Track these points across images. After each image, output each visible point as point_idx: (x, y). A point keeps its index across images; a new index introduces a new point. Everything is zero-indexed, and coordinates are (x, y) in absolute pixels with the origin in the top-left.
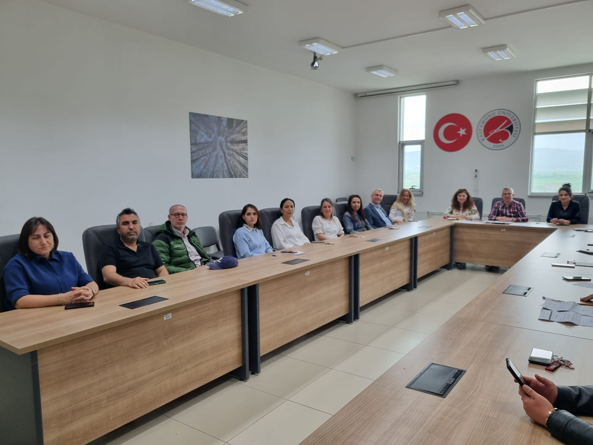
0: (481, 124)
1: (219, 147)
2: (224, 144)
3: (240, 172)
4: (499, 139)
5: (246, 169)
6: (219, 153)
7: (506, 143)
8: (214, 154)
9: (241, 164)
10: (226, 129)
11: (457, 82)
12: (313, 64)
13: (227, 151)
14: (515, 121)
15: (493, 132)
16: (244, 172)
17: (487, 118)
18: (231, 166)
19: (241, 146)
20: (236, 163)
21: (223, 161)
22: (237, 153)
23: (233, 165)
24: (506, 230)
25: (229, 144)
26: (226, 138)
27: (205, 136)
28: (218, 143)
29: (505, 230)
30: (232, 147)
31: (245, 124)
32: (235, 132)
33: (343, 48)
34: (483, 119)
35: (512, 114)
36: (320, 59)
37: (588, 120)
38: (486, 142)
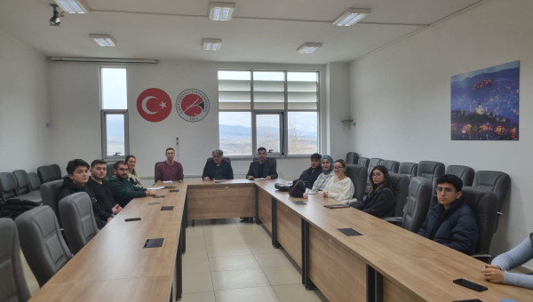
0: (178, 100)
4: (194, 113)
7: (199, 116)
11: (157, 62)
12: (53, 19)
14: (205, 100)
15: (189, 107)
17: (183, 95)
33: (92, 10)
34: (180, 96)
35: (203, 93)
36: (62, 16)
37: (252, 103)
38: (184, 115)
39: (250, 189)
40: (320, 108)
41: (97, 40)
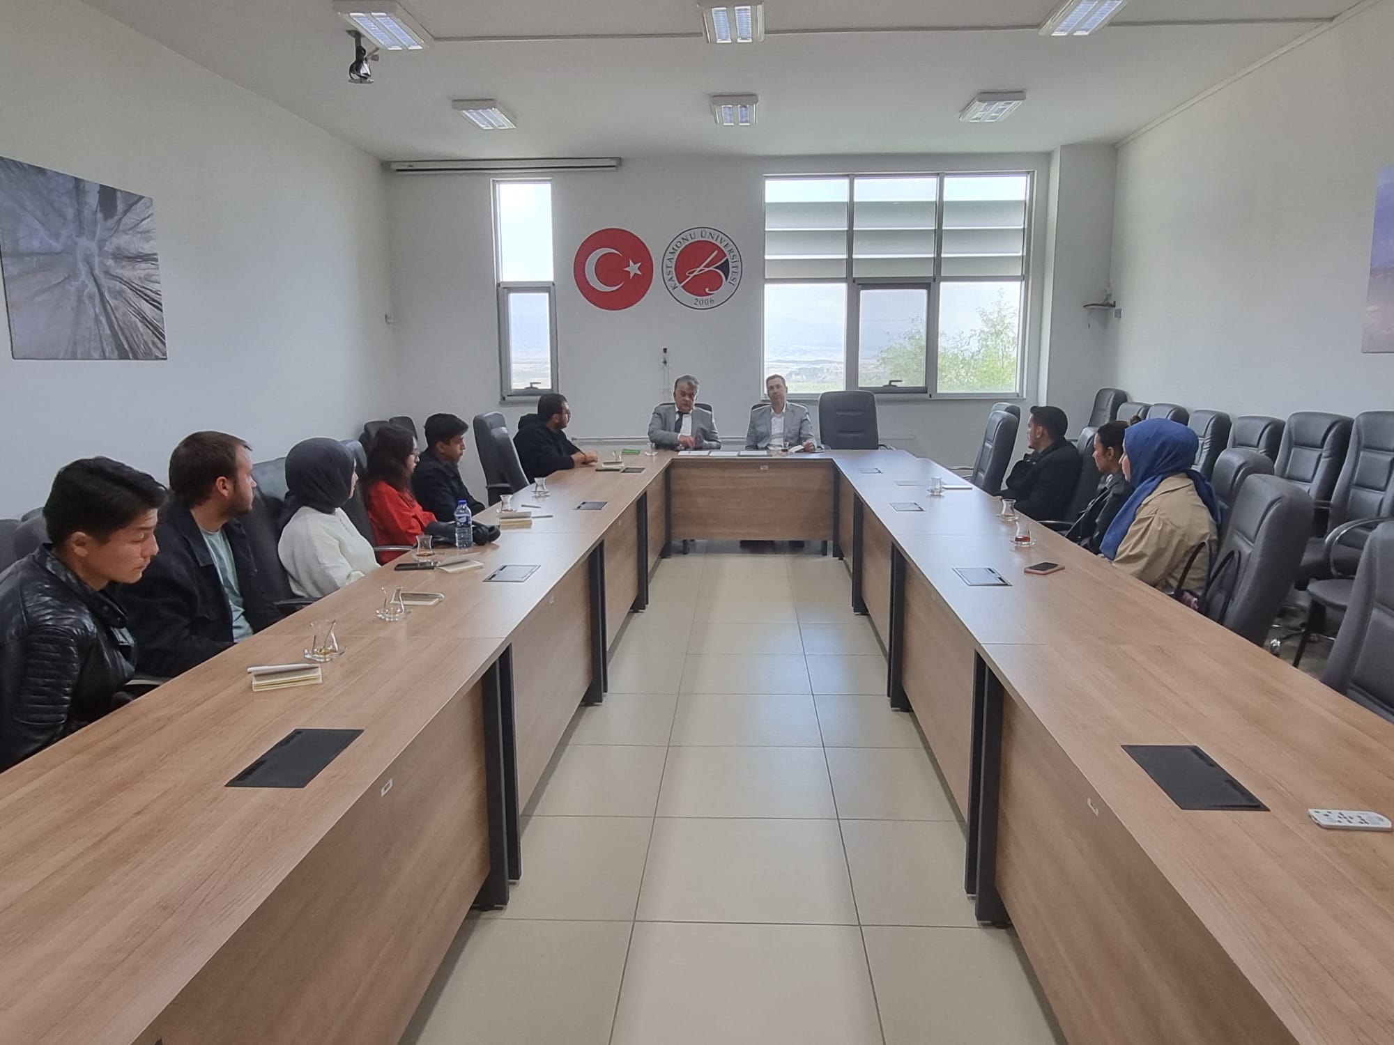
0: (668, 256)
1: (83, 269)
2: (96, 260)
3: (146, 343)
4: (706, 287)
5: (159, 334)
6: (84, 285)
7: (717, 295)
8: (72, 289)
9: (144, 319)
10: (100, 215)
11: (619, 162)
12: (356, 67)
13: (103, 280)
14: (732, 254)
15: (693, 272)
16: (154, 343)
17: (680, 242)
18: (119, 326)
19: (142, 269)
20: (134, 318)
21: (97, 310)
22: (135, 290)
23: (124, 323)
24: (769, 468)
25: (110, 262)
26: (102, 243)
27: (43, 233)
28: (79, 257)
29: (767, 467)
30: (118, 271)
31: (148, 207)
32: (122, 227)
33: (436, 39)
34: (673, 245)
35: (727, 238)
36: (375, 58)
37: (850, 262)
38: (680, 292)
39: (821, 473)
40: (1030, 270)
41: (471, 115)
